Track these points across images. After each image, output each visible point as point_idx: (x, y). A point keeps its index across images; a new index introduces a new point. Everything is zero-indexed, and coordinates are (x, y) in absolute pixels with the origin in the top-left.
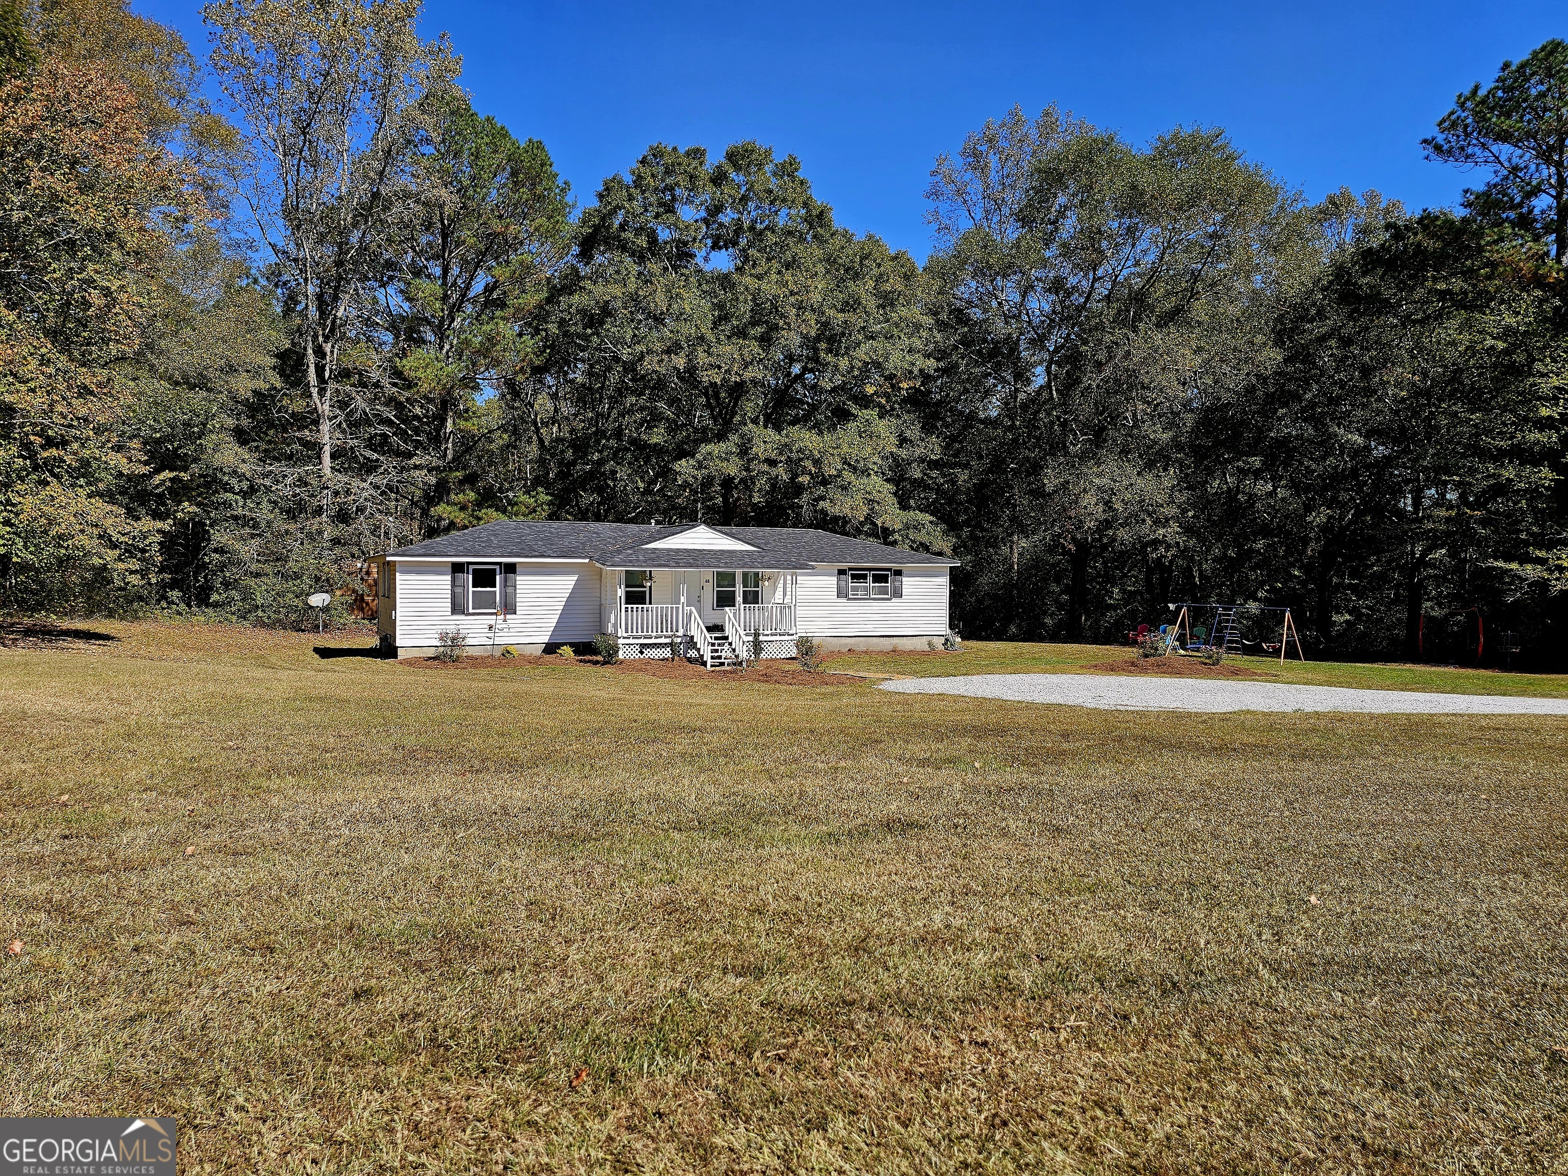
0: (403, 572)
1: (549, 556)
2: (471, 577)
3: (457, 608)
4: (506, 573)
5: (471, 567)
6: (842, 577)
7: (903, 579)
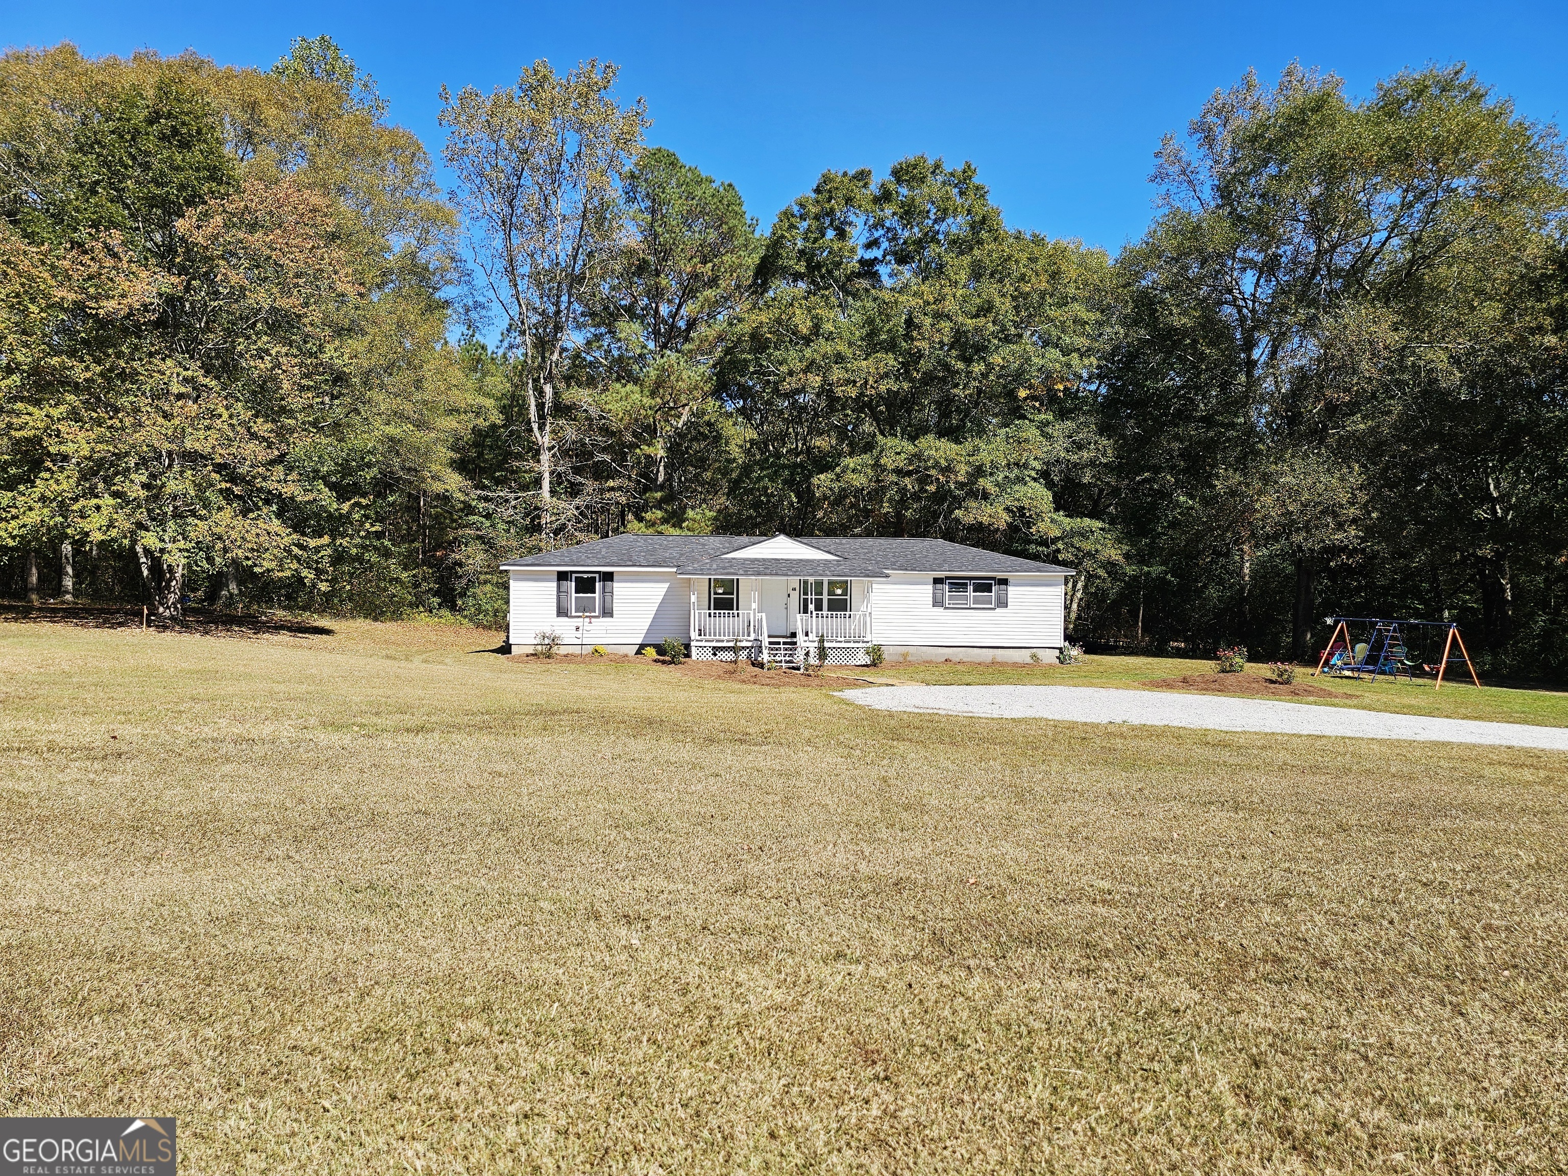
0: (516, 580)
1: (640, 566)
2: (573, 584)
3: (562, 612)
4: (604, 581)
5: (574, 576)
6: (939, 586)
7: (1009, 588)
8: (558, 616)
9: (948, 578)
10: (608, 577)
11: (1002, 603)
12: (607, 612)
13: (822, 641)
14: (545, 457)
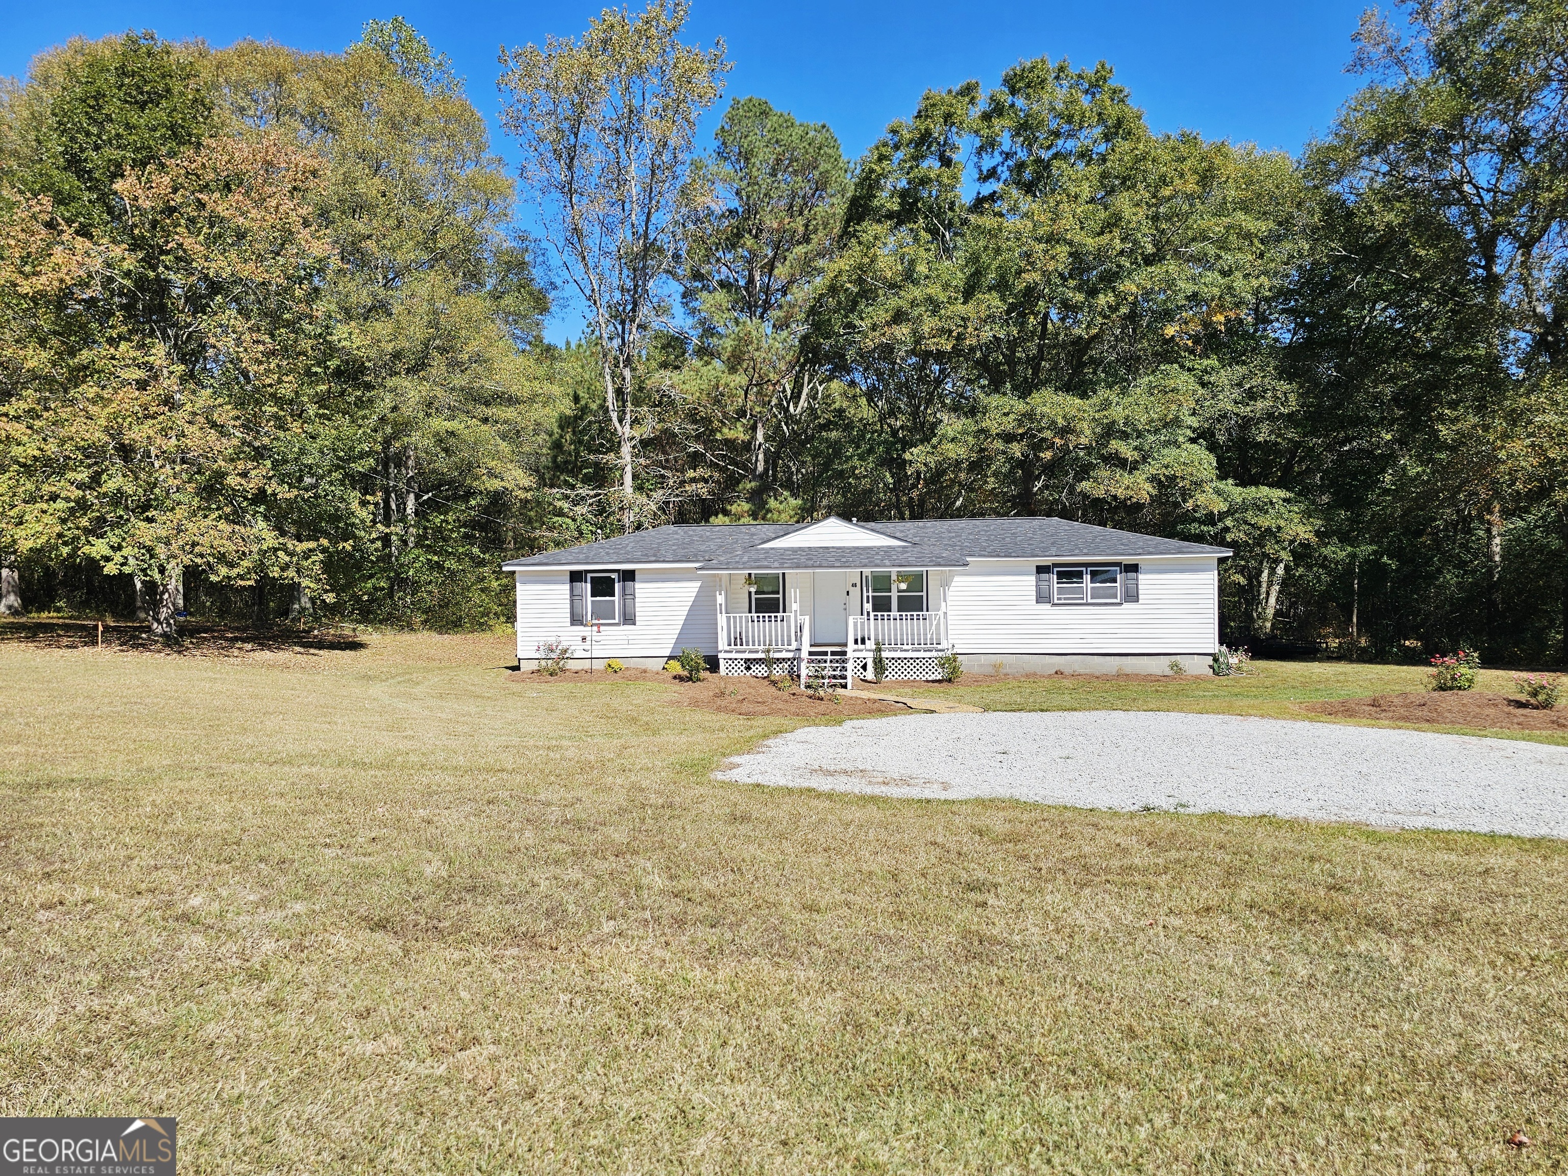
0: (523, 582)
2: (589, 585)
3: (576, 619)
4: (624, 581)
5: (589, 575)
6: (1044, 576)
7: (1141, 576)
8: (572, 624)
9: (1055, 565)
10: (629, 576)
11: (1132, 596)
12: (629, 619)
13: (879, 650)
14: (626, 449)
